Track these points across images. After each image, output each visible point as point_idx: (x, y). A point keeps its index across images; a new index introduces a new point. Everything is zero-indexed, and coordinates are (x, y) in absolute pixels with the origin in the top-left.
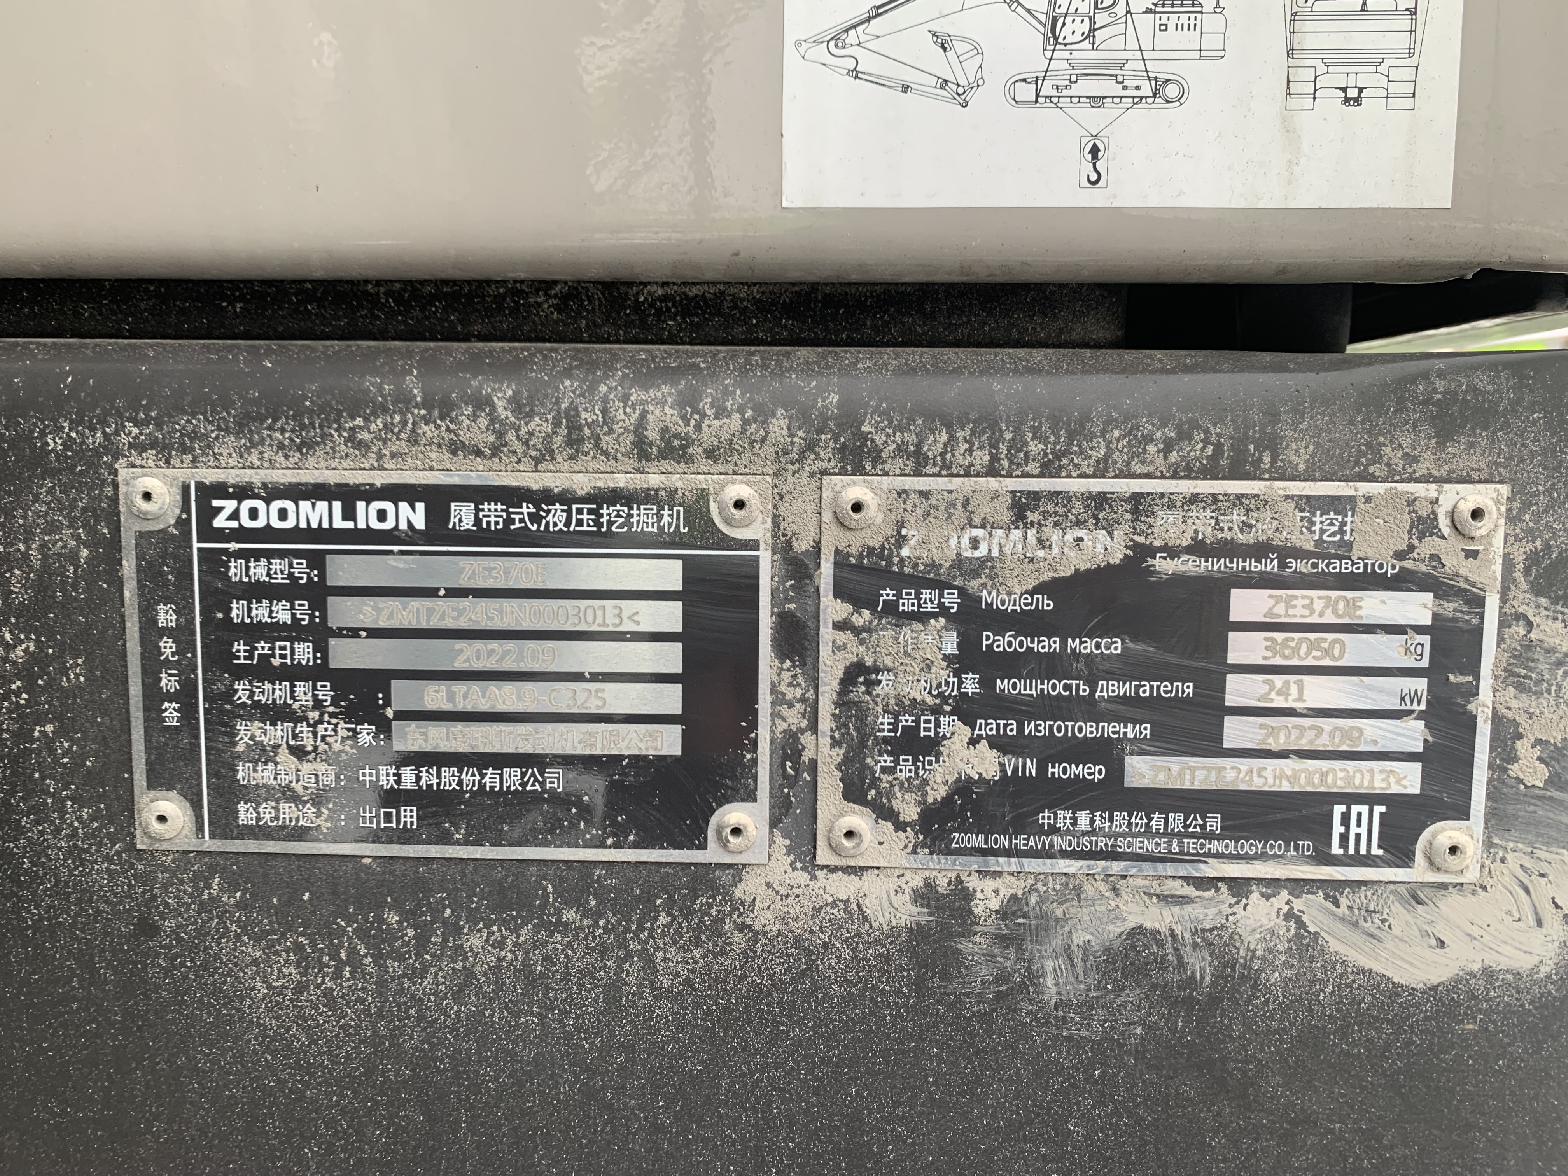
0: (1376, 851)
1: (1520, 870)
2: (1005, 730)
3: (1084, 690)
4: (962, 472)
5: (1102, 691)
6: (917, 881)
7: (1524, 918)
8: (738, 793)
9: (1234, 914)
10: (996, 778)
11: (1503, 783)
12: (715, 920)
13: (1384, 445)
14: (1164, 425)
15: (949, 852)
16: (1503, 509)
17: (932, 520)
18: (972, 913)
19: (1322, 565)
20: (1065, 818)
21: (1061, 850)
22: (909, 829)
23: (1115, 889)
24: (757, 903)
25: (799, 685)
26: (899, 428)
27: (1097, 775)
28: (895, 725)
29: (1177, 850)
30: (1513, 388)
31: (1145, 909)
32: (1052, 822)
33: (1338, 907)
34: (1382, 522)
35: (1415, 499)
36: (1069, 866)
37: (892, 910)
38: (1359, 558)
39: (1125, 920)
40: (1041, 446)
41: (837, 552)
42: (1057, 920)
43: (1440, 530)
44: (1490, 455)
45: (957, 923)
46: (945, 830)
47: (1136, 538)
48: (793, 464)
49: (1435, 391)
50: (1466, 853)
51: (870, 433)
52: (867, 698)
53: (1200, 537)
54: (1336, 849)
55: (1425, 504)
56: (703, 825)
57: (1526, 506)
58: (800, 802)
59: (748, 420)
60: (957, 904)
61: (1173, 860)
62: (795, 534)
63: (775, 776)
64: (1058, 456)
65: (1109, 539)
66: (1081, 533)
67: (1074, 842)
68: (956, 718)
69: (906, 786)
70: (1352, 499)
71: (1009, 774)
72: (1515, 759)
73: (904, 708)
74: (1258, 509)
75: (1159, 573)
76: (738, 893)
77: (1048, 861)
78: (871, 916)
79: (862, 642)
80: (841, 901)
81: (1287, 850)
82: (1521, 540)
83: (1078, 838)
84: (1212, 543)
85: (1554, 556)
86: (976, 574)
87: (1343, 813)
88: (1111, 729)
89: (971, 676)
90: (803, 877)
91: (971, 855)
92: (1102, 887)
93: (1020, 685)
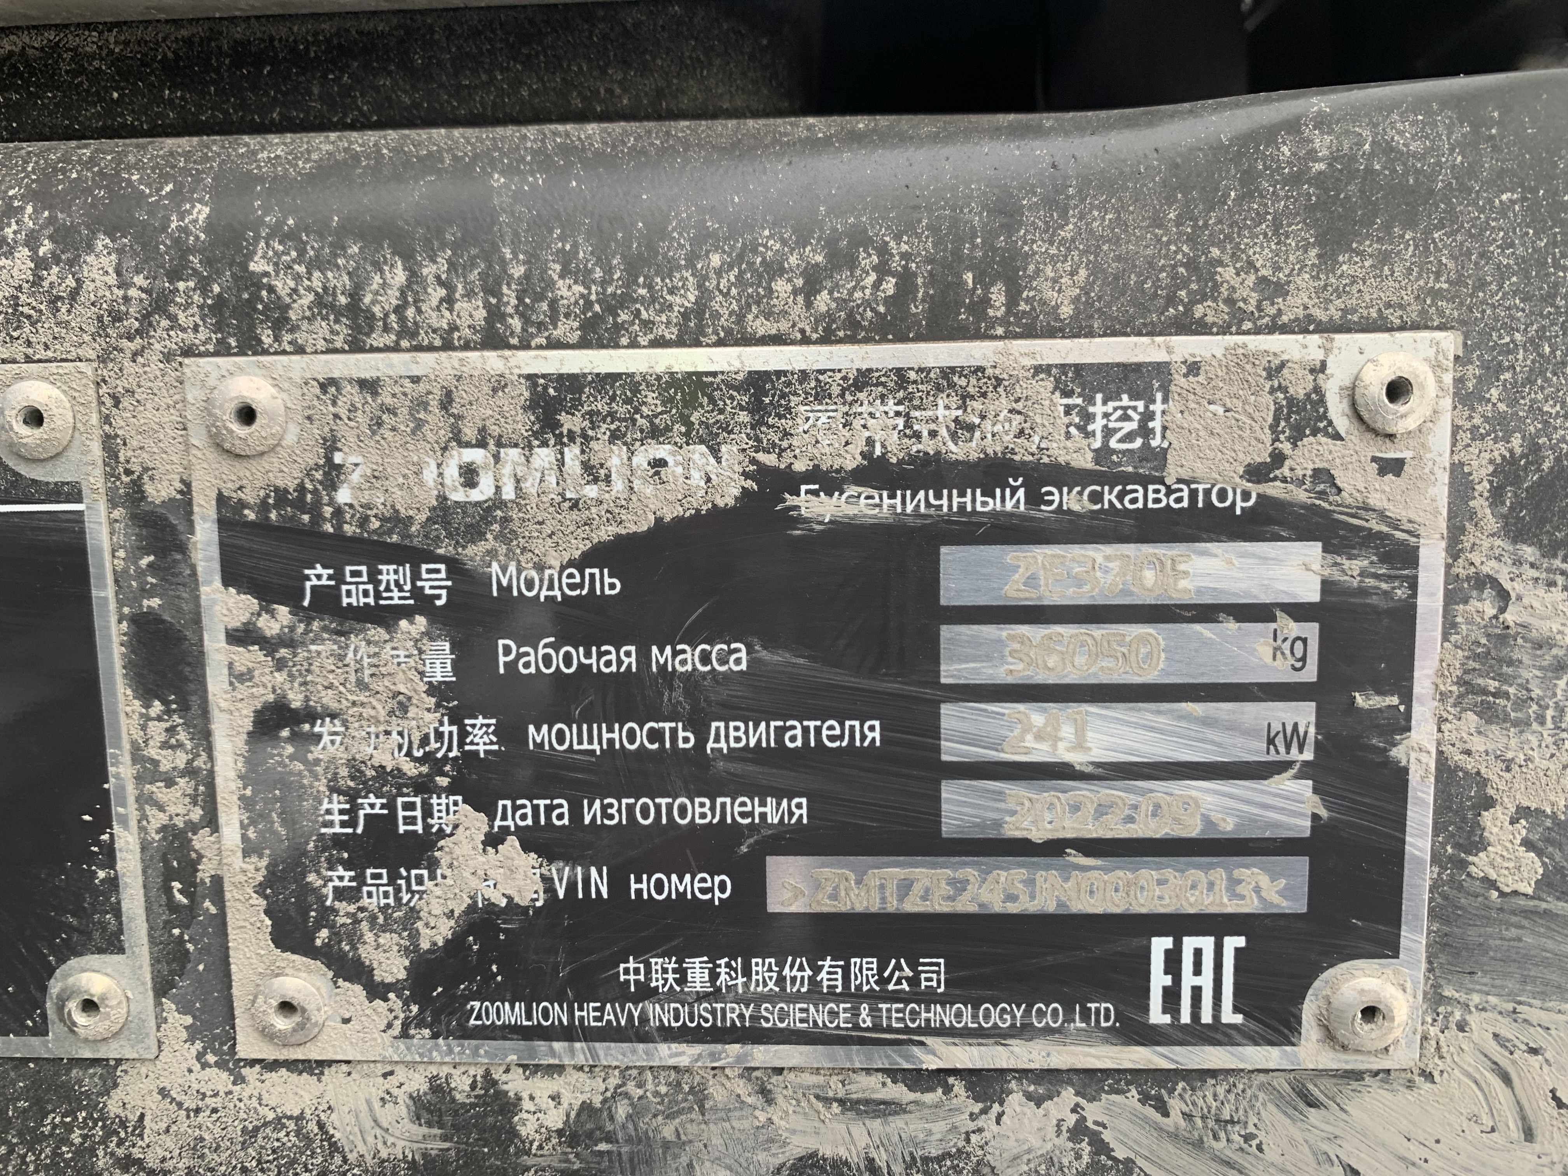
0: (1230, 1017)
1: (1494, 1044)
2: (548, 817)
3: (686, 740)
4: (438, 343)
5: (717, 740)
6: (418, 1083)
7: (1501, 1126)
8: (90, 939)
9: (980, 1130)
10: (539, 904)
11: (1460, 887)
12: (79, 1152)
13: (1220, 263)
14: (803, 242)
15: (466, 1034)
16: (1448, 379)
17: (388, 434)
18: (517, 1134)
19: (1110, 497)
20: (665, 971)
21: (662, 1027)
22: (392, 995)
23: (765, 1093)
24: (147, 1121)
25: (180, 745)
26: (317, 264)
27: (717, 894)
28: (352, 812)
29: (869, 1023)
30: (1463, 146)
31: (818, 1124)
32: (642, 978)
33: (1166, 1114)
34: (1220, 410)
35: (1283, 365)
36: (677, 1055)
37: (378, 1132)
38: (1179, 481)
39: (785, 1144)
40: (579, 289)
41: (222, 500)
42: (666, 1145)
43: (1330, 423)
44: (1420, 277)
45: (492, 1153)
46: (454, 997)
47: (761, 457)
48: (130, 339)
49: (1312, 155)
50: (1393, 1019)
51: (266, 274)
52: (298, 766)
53: (878, 451)
54: (1157, 1016)
55: (1300, 373)
56: (38, 995)
57: (1492, 371)
58: (203, 951)
59: (44, 259)
60: (490, 1120)
61: (862, 1041)
62: (146, 469)
63: (155, 907)
64: (612, 306)
65: (712, 461)
66: (662, 451)
67: (684, 1012)
68: (459, 798)
69: (381, 920)
70: (1162, 370)
71: (561, 894)
72: (1481, 845)
73: (365, 783)
74: (984, 395)
75: (807, 521)
76: (113, 1107)
77: (641, 1046)
78: (344, 1142)
79: (280, 665)
80: (290, 1118)
81: (1069, 1019)
82: (1483, 438)
83: (691, 1005)
84: (900, 462)
85: (1546, 466)
86: (475, 533)
87: (1167, 952)
88: (737, 809)
89: (480, 720)
90: (221, 1080)
91: (504, 1038)
92: (742, 1088)
93: (571, 734)
